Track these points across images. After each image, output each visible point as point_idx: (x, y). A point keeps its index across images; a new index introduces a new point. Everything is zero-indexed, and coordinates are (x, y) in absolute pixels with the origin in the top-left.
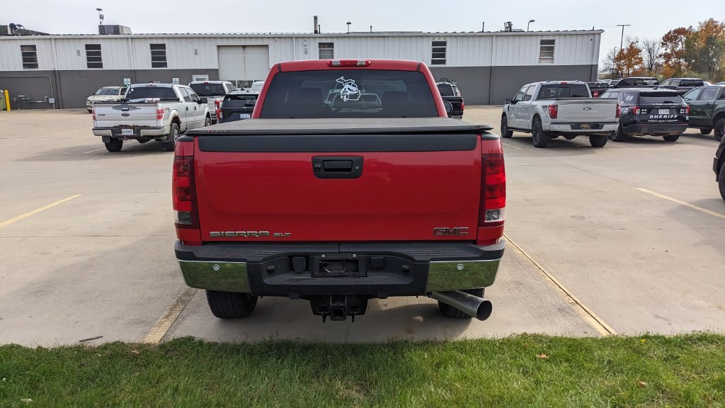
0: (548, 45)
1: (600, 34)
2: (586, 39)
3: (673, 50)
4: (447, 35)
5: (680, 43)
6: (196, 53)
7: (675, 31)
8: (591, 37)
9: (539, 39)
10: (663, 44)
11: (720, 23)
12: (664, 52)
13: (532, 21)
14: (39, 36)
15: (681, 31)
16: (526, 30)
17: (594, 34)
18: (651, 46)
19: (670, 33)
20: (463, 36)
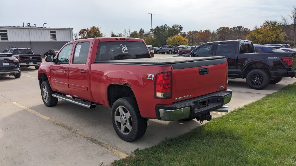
0: (53, 33)
1: (72, 30)
2: (67, 32)
3: (83, 37)
4: (6, 27)
5: (85, 34)
7: (83, 30)
8: (69, 31)
9: (49, 31)
10: (80, 34)
11: (97, 28)
12: (81, 37)
13: (45, 23)
15: (85, 30)
16: (43, 27)
17: (70, 30)
18: (76, 35)
19: (81, 30)
20: (15, 28)
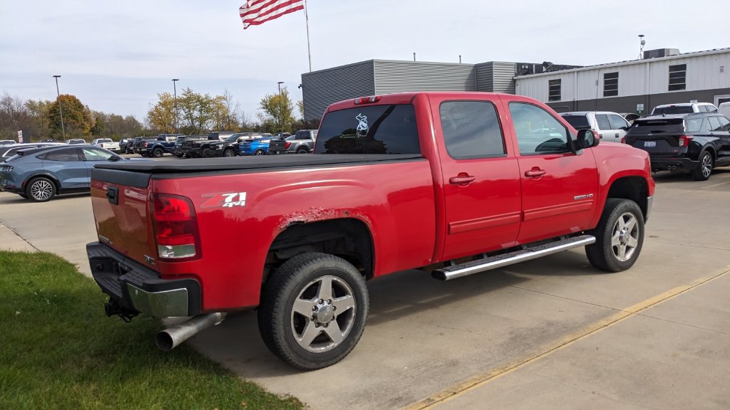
6: (722, 71)
14: (565, 71)
